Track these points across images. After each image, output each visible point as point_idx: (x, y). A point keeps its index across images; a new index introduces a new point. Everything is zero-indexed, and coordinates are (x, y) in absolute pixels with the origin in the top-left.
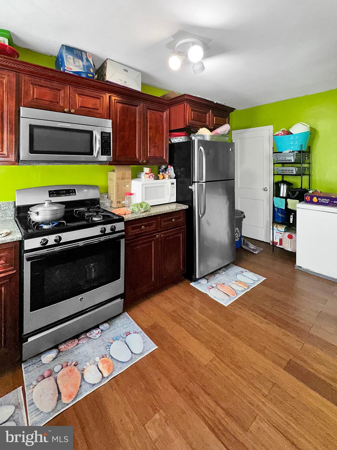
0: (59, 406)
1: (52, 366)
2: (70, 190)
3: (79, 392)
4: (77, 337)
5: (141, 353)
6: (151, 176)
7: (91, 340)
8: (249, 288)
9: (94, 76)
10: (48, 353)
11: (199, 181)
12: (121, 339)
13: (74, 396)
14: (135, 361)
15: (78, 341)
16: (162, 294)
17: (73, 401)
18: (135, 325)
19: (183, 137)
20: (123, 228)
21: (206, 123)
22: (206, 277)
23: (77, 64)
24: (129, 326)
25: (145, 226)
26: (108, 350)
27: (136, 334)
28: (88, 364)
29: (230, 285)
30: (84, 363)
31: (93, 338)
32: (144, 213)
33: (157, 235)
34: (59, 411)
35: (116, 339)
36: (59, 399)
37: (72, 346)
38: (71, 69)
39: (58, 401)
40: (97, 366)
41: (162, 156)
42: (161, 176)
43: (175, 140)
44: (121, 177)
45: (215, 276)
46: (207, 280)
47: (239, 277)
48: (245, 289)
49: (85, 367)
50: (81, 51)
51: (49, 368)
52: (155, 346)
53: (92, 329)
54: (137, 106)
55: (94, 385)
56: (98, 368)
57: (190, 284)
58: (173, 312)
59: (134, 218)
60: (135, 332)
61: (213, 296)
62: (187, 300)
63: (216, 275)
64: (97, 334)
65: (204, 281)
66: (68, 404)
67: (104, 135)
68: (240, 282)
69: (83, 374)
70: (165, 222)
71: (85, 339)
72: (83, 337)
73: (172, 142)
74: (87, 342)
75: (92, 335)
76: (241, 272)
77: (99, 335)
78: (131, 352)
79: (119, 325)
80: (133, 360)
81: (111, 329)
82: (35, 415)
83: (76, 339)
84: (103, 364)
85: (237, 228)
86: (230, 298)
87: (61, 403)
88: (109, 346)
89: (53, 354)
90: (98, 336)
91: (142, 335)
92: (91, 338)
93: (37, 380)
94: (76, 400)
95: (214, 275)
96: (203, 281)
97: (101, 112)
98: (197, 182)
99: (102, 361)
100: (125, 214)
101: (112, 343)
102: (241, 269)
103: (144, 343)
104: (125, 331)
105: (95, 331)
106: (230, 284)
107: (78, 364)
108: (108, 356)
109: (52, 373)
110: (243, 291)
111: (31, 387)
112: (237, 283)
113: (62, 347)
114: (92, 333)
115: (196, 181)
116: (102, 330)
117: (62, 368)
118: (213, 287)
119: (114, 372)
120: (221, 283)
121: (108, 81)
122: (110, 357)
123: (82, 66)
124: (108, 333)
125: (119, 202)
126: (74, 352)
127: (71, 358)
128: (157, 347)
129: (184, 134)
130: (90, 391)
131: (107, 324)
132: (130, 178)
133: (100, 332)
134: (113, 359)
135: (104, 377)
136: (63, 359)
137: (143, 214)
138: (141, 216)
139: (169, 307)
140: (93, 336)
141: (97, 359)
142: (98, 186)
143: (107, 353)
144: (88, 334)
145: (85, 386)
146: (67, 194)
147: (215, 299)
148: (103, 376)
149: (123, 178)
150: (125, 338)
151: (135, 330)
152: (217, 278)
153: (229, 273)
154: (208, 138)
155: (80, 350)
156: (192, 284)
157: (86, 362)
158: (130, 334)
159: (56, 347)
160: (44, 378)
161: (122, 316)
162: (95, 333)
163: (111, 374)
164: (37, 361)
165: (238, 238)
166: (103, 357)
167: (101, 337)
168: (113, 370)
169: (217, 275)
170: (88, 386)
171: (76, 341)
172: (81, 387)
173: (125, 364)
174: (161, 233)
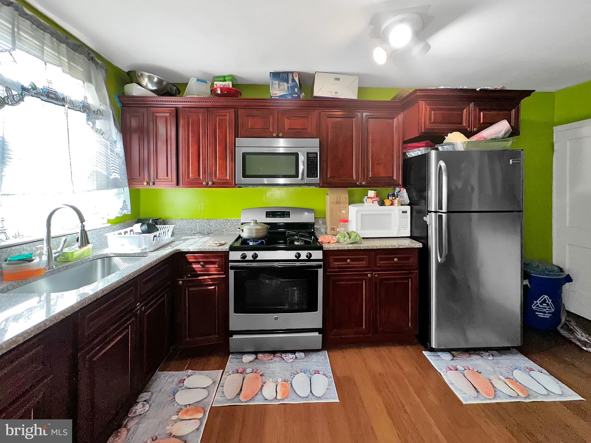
0: (236, 400)
1: (247, 366)
2: (285, 212)
3: (253, 398)
4: (274, 352)
5: (319, 397)
6: (375, 200)
7: (283, 361)
8: (530, 399)
9: (299, 96)
10: (249, 355)
11: (438, 210)
12: (308, 373)
13: (248, 399)
14: (309, 401)
15: (273, 356)
16: (377, 349)
17: (246, 402)
18: (329, 367)
19: (421, 149)
20: (321, 257)
21: (461, 123)
22: (452, 352)
23: (282, 87)
24: (323, 366)
25: (352, 260)
26: (292, 377)
27: (325, 377)
28: (271, 380)
29: (491, 379)
30: (268, 378)
31: (286, 360)
32: (350, 244)
33: (369, 274)
34: (234, 403)
35: (304, 371)
36: (239, 394)
37: (267, 359)
38: (276, 94)
39: (237, 395)
40: (277, 386)
41: (391, 176)
42: (387, 202)
43: (411, 153)
44: (335, 201)
45: (470, 356)
46: (453, 357)
47: (518, 375)
48: (518, 395)
49: (267, 381)
50: (287, 73)
51: (244, 367)
52: (337, 399)
53: (288, 352)
54: (354, 117)
55: (266, 399)
56: (276, 388)
57: (423, 352)
58: (380, 374)
59: (336, 249)
60: (324, 374)
61: (449, 380)
62: (406, 370)
63: (472, 356)
64: (290, 359)
65: (446, 357)
66: (242, 402)
67: (310, 156)
68: (516, 382)
69: (263, 385)
70: (381, 259)
71: (279, 358)
72: (278, 356)
73: (408, 156)
74: (279, 361)
75: (286, 357)
76: (527, 368)
77: (292, 360)
78: (311, 391)
79: (313, 360)
80: (308, 399)
81: (305, 360)
82: (221, 395)
83: (273, 355)
84: (281, 387)
85: (546, 296)
86: (478, 395)
87: (238, 398)
88: (294, 374)
89: (251, 357)
90: (290, 361)
91: (330, 381)
92: (284, 359)
93: (233, 372)
94: (249, 403)
95: (470, 354)
96: (445, 355)
97: (310, 131)
98: (436, 212)
99: (282, 384)
100: (329, 243)
101: (298, 373)
102: (530, 364)
103: (327, 389)
104: (316, 368)
105: (290, 356)
106: (491, 377)
107: (263, 376)
108: (289, 383)
109: (244, 371)
110: (511, 396)
111: (228, 374)
112: (507, 381)
113: (260, 356)
114: (287, 355)
115: (433, 210)
116: (296, 357)
117: (252, 372)
118: (457, 370)
119: (286, 399)
120: (475, 370)
121: (315, 97)
122: (290, 385)
123: (287, 88)
124: (299, 363)
125: (333, 229)
126: (266, 364)
127: (261, 368)
128: (338, 401)
129: (425, 145)
130: (261, 402)
131: (304, 354)
132: (346, 202)
133: (294, 358)
134: (292, 388)
135: (277, 399)
136: (256, 366)
137: (349, 246)
138: (345, 247)
139: (377, 367)
140: (287, 359)
141: (280, 380)
142: (313, 210)
143: (290, 379)
144: (283, 355)
145: (259, 397)
146: (282, 216)
147: (450, 386)
148: (276, 397)
149: (338, 203)
150: (313, 375)
151: (326, 373)
152: (471, 360)
153: (501, 361)
154: (460, 148)
155: (271, 365)
156: (426, 353)
157: (270, 377)
158: (319, 373)
159: (256, 353)
160: (238, 373)
161: (320, 353)
162: (289, 357)
163: (283, 399)
164: (240, 358)
165: (549, 313)
166: (285, 381)
167: (293, 363)
168: (287, 398)
169: (474, 357)
170: (262, 397)
171: (272, 356)
172: (256, 396)
173: (299, 397)
174: (375, 273)
